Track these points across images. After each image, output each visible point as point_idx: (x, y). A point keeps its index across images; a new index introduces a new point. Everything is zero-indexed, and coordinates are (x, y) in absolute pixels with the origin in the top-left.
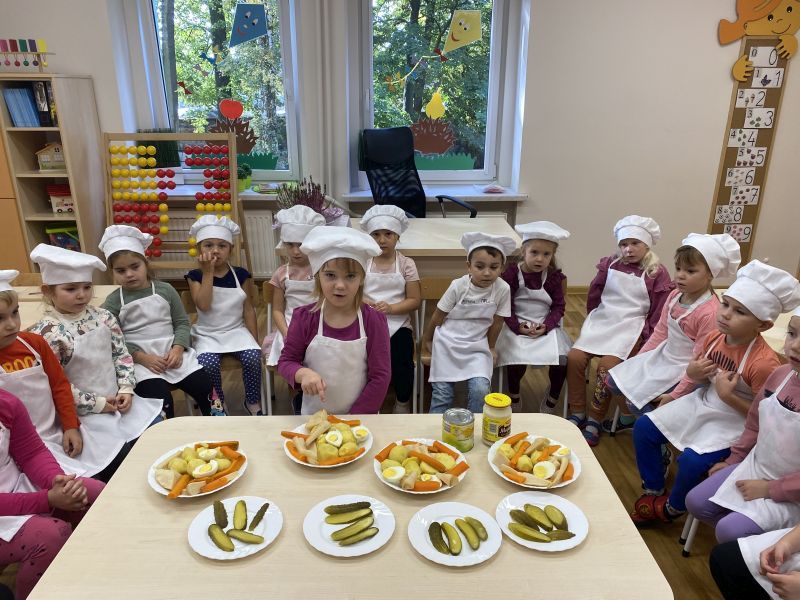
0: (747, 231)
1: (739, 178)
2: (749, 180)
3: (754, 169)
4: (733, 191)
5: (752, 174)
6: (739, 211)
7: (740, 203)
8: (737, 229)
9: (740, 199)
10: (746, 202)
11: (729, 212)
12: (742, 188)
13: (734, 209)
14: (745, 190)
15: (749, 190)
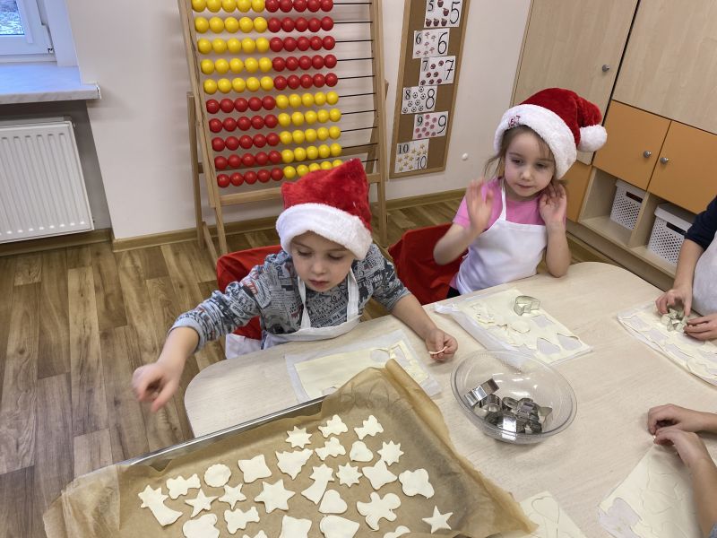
0: (442, 122)
1: (429, 47)
2: (443, 47)
3: (448, 30)
4: (423, 65)
5: (446, 38)
6: (431, 93)
7: (432, 82)
8: (430, 120)
9: (432, 77)
10: (439, 81)
11: (419, 94)
12: (434, 60)
13: (425, 92)
14: (437, 64)
15: (441, 63)
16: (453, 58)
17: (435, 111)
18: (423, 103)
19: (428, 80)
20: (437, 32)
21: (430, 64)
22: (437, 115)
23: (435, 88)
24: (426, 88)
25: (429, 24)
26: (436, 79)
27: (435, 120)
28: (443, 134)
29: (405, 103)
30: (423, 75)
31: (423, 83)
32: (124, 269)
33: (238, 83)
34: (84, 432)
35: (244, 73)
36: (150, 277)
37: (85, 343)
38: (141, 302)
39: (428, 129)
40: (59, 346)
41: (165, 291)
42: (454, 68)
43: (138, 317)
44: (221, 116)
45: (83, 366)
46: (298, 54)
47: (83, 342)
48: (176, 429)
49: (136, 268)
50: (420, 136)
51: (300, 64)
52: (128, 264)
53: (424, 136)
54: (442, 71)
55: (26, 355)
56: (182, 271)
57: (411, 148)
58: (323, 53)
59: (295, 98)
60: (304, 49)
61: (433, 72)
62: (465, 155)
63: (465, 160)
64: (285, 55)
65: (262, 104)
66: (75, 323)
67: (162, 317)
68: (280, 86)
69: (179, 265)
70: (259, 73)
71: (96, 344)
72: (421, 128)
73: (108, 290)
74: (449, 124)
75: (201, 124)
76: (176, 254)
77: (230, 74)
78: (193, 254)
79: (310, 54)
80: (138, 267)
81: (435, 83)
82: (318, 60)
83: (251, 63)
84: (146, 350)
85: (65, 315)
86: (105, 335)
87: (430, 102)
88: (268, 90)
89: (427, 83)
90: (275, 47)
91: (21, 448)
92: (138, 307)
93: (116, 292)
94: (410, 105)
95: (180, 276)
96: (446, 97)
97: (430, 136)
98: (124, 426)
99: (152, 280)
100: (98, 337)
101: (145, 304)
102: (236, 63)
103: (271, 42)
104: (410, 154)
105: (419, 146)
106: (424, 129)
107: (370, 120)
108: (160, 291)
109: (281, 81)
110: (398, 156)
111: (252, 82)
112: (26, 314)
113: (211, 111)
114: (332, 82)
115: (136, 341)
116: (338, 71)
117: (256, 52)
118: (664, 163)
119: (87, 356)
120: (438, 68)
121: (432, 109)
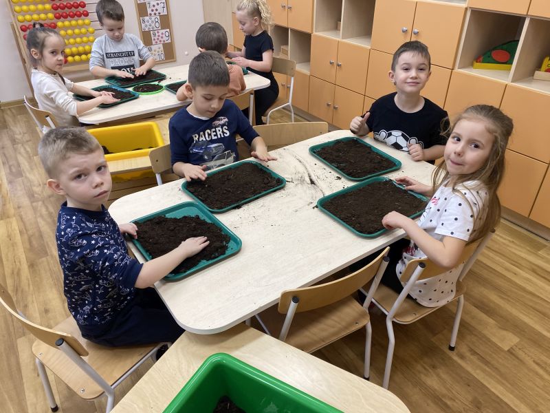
0: (167, 34)
4: (148, 5)
6: (156, 20)
7: (155, 14)
8: (160, 34)
9: (155, 11)
10: (159, 13)
11: (150, 21)
14: (155, 4)
15: (158, 4)
16: (164, 1)
17: (162, 29)
18: (153, 25)
19: (153, 13)
21: (152, 5)
22: (164, 31)
23: (158, 17)
24: (153, 18)
26: (157, 12)
27: (163, 34)
28: (169, 41)
29: (143, 25)
30: (149, 11)
31: (151, 15)
33: (35, 16)
35: (38, 12)
39: (160, 38)
42: (165, 6)
50: (156, 42)
51: (66, 7)
53: (159, 42)
54: (159, 8)
57: (153, 49)
59: (67, 23)
61: (154, 9)
62: (186, 53)
63: (187, 55)
68: (58, 18)
70: (46, 12)
72: (156, 38)
74: (171, 35)
77: (30, 12)
81: (157, 14)
82: (76, 4)
83: (40, 7)
87: (157, 24)
88: (52, 20)
89: (153, 15)
94: (146, 26)
96: (165, 22)
97: (162, 42)
102: (32, 7)
104: (153, 52)
105: (158, 48)
106: (158, 39)
109: (58, 15)
111: (43, 16)
113: (23, 30)
114: (86, 14)
120: (156, 6)
121: (160, 28)
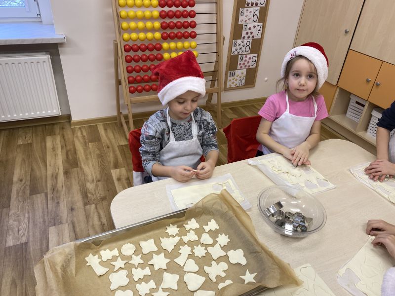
0: (254, 60)
1: (248, 17)
2: (255, 18)
3: (259, 8)
4: (244, 28)
5: (257, 13)
6: (248, 44)
7: (249, 37)
8: (247, 59)
9: (249, 35)
10: (253, 37)
11: (242, 44)
12: (251, 25)
13: (245, 43)
14: (252, 27)
15: (254, 27)
16: (261, 24)
17: (251, 53)
18: (243, 49)
19: (247, 36)
20: (253, 9)
21: (248, 27)
22: (251, 56)
23: (251, 41)
24: (245, 41)
25: (248, 5)
26: (251, 36)
27: (250, 58)
28: (254, 66)
29: (234, 49)
30: (244, 33)
31: (244, 37)
32: (77, 137)
33: (142, 35)
34: (55, 225)
35: (145, 30)
36: (91, 141)
37: (55, 177)
38: (86, 155)
39: (246, 63)
40: (41, 178)
41: (99, 149)
42: (261, 30)
43: (84, 164)
44: (132, 54)
45: (54, 189)
46: (175, 20)
47: (54, 176)
48: (104, 224)
49: (84, 136)
50: (241, 67)
51: (176, 26)
52: (79, 134)
53: (243, 67)
54: (255, 31)
55: (23, 182)
56: (109, 138)
57: (236, 74)
58: (189, 20)
59: (173, 45)
60: (178, 17)
61: (249, 31)
62: (266, 79)
63: (266, 81)
64: (168, 20)
65: (155, 48)
66: (50, 165)
67: (97, 164)
68: (165, 38)
69: (107, 136)
70: (153, 30)
71: (61, 177)
72: (242, 63)
73: (68, 148)
74: (257, 61)
75: (121, 58)
76: (105, 130)
77: (137, 30)
78: (115, 129)
79: (182, 20)
80: (85, 136)
81: (251, 38)
82: (186, 24)
83: (149, 24)
84: (88, 181)
85: (45, 161)
86: (66, 173)
87: (248, 49)
88: (158, 40)
89: (246, 38)
90: (162, 16)
91: (20, 232)
92: (84, 158)
93: (72, 149)
94: (236, 50)
95: (108, 142)
96: (256, 46)
97: (247, 67)
98: (76, 222)
99: (92, 143)
100: (62, 174)
101: (88, 156)
102: (141, 24)
103: (161, 13)
104: (235, 77)
105: (241, 73)
106: (244, 64)
107: (214, 58)
108: (96, 149)
109: (165, 35)
110: (229, 78)
111: (150, 35)
112: (23, 160)
113: (126, 51)
114: (193, 36)
115: (83, 176)
116: (197, 30)
117: (152, 19)
118: (378, 85)
119: (57, 183)
120: (252, 30)
121: (249, 52)
